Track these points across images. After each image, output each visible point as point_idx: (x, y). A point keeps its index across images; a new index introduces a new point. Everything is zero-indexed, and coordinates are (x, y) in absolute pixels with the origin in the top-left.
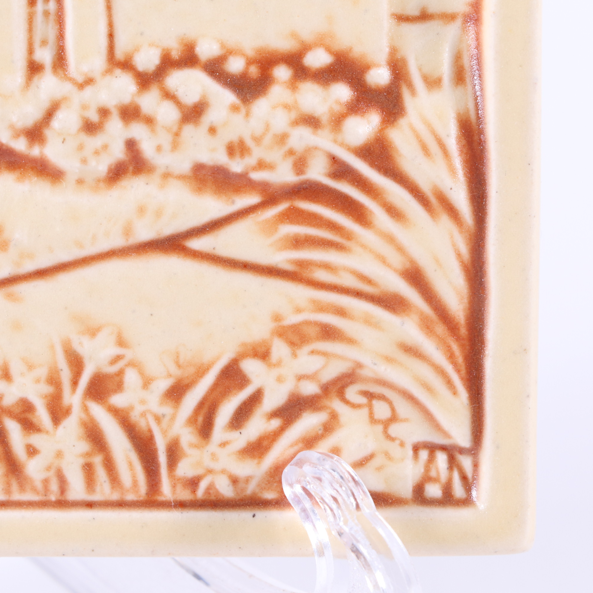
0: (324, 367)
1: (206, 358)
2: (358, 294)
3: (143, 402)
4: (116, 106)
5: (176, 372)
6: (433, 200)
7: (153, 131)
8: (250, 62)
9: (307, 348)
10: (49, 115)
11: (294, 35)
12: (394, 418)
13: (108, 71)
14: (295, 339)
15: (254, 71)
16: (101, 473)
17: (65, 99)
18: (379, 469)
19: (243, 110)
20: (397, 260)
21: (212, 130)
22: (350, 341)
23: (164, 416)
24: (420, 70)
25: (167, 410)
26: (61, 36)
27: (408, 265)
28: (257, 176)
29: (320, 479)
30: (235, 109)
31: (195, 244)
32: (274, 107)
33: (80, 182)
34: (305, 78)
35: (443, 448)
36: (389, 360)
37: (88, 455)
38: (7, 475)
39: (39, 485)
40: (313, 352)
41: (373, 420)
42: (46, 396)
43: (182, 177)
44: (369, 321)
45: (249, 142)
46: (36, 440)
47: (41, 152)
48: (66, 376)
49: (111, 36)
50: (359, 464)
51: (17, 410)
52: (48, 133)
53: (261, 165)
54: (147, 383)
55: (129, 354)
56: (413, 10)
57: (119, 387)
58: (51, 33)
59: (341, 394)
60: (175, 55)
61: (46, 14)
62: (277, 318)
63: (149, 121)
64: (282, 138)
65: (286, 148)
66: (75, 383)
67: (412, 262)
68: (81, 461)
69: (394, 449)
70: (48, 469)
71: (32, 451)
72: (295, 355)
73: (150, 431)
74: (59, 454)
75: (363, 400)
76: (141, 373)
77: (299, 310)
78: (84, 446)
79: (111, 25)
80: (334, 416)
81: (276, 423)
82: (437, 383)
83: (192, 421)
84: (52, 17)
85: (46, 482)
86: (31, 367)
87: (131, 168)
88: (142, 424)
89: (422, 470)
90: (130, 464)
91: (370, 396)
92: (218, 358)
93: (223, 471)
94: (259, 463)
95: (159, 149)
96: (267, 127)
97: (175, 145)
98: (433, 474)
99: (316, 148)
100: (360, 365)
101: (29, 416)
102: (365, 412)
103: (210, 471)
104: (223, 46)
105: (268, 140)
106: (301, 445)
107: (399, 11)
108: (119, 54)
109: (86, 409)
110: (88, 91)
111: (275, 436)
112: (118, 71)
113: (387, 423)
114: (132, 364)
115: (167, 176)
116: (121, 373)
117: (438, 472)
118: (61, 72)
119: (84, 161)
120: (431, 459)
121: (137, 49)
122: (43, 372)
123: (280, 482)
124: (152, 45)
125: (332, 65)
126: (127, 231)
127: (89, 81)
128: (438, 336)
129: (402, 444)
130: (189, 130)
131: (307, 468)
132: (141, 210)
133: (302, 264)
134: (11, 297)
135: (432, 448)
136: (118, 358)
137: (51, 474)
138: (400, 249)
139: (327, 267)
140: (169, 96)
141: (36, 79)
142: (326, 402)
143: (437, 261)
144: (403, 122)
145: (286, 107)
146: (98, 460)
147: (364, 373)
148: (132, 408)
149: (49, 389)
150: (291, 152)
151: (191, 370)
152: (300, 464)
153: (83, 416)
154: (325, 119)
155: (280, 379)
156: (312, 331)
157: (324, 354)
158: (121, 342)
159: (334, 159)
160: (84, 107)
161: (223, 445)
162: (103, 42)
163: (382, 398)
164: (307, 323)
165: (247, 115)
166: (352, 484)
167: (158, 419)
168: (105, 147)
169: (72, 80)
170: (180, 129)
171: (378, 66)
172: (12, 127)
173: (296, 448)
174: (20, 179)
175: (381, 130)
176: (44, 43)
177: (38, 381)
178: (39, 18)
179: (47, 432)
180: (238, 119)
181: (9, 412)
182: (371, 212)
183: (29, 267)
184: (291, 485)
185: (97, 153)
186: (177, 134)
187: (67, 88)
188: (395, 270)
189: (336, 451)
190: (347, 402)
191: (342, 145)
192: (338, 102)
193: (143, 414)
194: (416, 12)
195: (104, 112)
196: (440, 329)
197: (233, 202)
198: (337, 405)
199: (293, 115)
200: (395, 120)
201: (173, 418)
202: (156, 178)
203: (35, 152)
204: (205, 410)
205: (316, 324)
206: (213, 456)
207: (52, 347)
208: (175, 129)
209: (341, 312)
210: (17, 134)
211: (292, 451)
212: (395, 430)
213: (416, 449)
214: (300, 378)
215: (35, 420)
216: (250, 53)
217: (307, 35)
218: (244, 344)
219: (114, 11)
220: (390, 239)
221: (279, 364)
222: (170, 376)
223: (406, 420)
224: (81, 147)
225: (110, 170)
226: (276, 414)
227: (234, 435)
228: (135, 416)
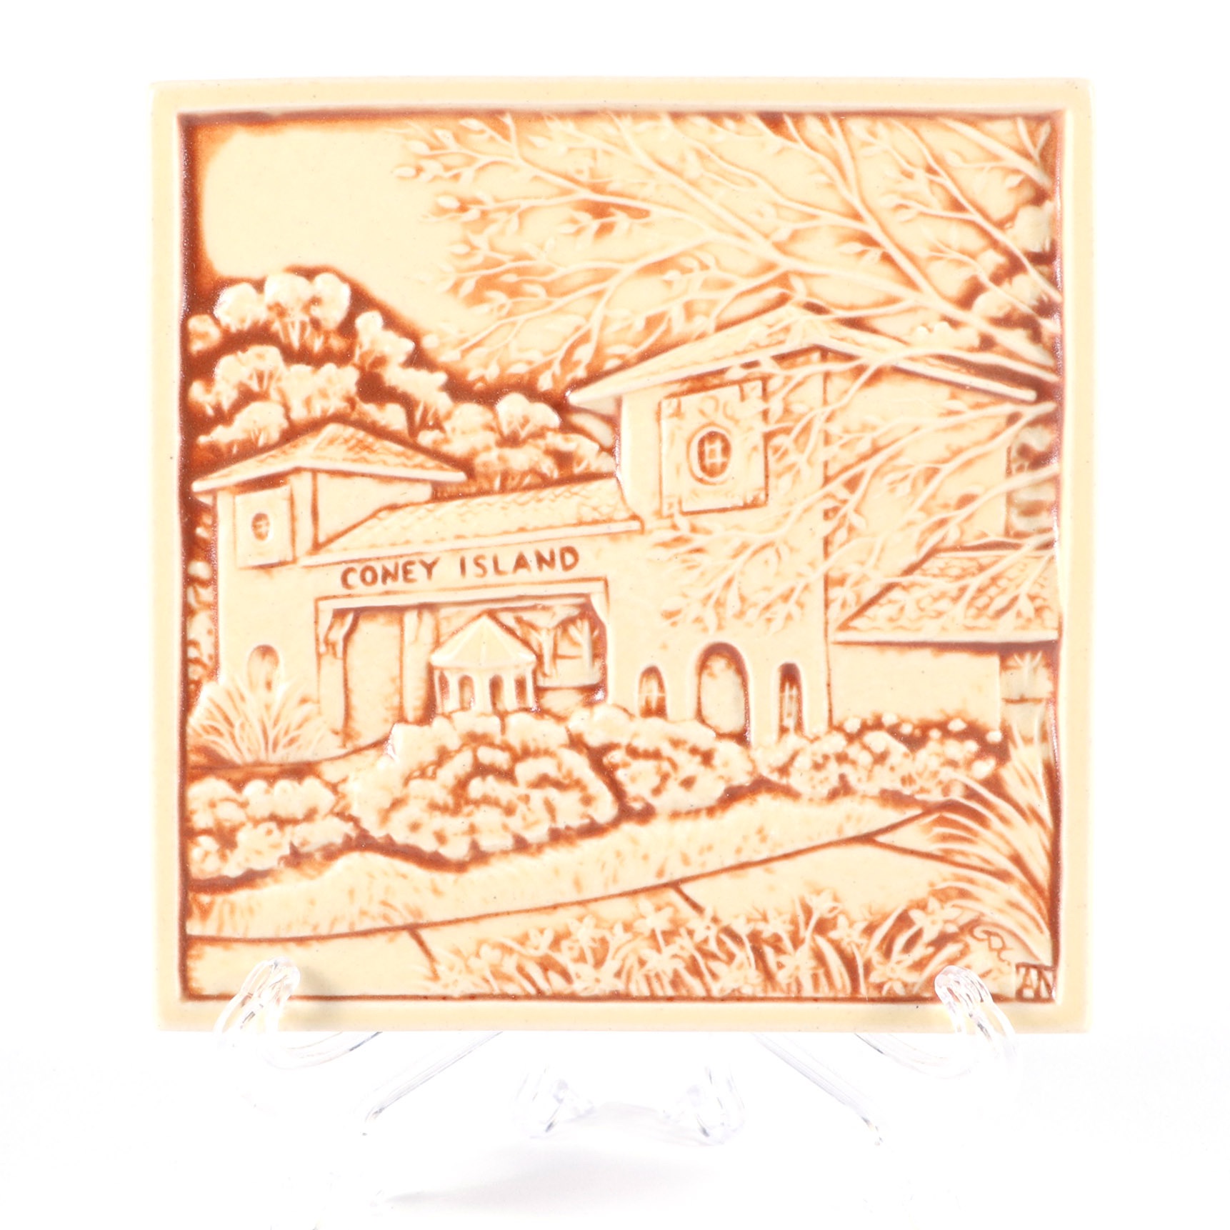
0: (961, 915)
1: (888, 909)
2: (982, 870)
3: (849, 936)
4: (833, 754)
5: (870, 918)
6: (1028, 813)
7: (856, 769)
8: (915, 727)
9: (949, 904)
10: (793, 758)
11: (942, 711)
12: (1004, 948)
13: (829, 732)
14: (943, 897)
15: (918, 733)
16: (823, 980)
17: (802, 749)
18: (995, 979)
19: (911, 756)
20: (1006, 849)
21: (892, 769)
22: (977, 899)
23: (862, 944)
24: (1020, 732)
25: (864, 941)
26: (800, 711)
27: (1012, 852)
28: (919, 797)
29: (958, 982)
30: (906, 755)
31: (881, 839)
32: (930, 755)
33: (811, 800)
34: (949, 737)
35: (1035, 967)
36: (1001, 911)
37: (815, 968)
38: (765, 981)
39: (785, 987)
40: (953, 906)
41: (991, 949)
42: (789, 932)
43: (873, 798)
44: (988, 887)
45: (915, 776)
46: (783, 959)
47: (787, 782)
48: (802, 919)
49: (830, 711)
50: (983, 976)
51: (772, 940)
52: (792, 770)
53: (922, 790)
54: (851, 924)
55: (840, 906)
56: (1016, 696)
57: (834, 926)
58: (794, 709)
59: (971, 933)
60: (870, 722)
61: (791, 697)
62: (932, 885)
63: (854, 763)
64: (935, 774)
65: (937, 780)
66: (807, 924)
67: (1015, 850)
68: (811, 972)
69: (1004, 967)
70: (790, 977)
71: (780, 966)
72: (942, 908)
73: (853, 954)
74: (797, 968)
75: (985, 936)
76: (848, 918)
77: (945, 880)
78: (813, 963)
79: (830, 704)
80: (967, 946)
81: (931, 950)
82: (1030, 925)
83: (879, 948)
84: (794, 699)
85: (789, 985)
86: (780, 914)
87: (842, 792)
88: (848, 949)
89: (1022, 980)
90: (841, 974)
91: (989, 933)
92: (895, 909)
93: (898, 979)
94: (920, 974)
95: (859, 780)
96: (926, 767)
97: (870, 778)
98: (1028, 983)
99: (956, 780)
100: (982, 914)
101: (779, 944)
102: (986, 943)
103: (890, 979)
104: (899, 717)
105: (926, 775)
106: (946, 963)
107: (1007, 697)
108: (835, 722)
109: (814, 940)
110: (816, 745)
111: (931, 957)
112: (835, 733)
113: (1000, 951)
114: (842, 912)
115: (864, 796)
116: (835, 918)
117: (1031, 982)
118: (799, 733)
119: (814, 787)
120: (1027, 973)
121: (846, 719)
122: (787, 917)
123: (934, 986)
124: (855, 716)
125: (966, 729)
126: (840, 830)
127: (817, 738)
128: (1031, 897)
129: (1009, 964)
130: (878, 768)
131: (951, 976)
132: (848, 818)
133: (947, 851)
134: (768, 871)
135: (1028, 967)
136: (834, 909)
137: (792, 980)
138: (1008, 843)
139: (962, 853)
140: (866, 747)
141: (784, 737)
142: (962, 937)
143: (1030, 850)
144: (1009, 765)
145: (938, 755)
146: (821, 972)
147: (986, 919)
148: (842, 939)
149: (791, 928)
150: (940, 783)
151: (879, 917)
152: (946, 973)
153: (812, 944)
154: (961, 763)
155: (933, 923)
156: (954, 893)
157: (961, 907)
158: (836, 899)
159: (967, 787)
160: (814, 754)
161: (899, 962)
162: (826, 715)
163: (997, 935)
164: (951, 888)
165: (914, 759)
166: (979, 986)
167: (858, 946)
168: (827, 779)
169: (806, 737)
170: (872, 768)
171: (994, 730)
172: (769, 766)
173: (944, 965)
174: (774, 798)
175: (996, 770)
176: (789, 715)
177: (784, 922)
178: (787, 700)
179: (790, 954)
180: (908, 762)
181: (767, 942)
182: (990, 820)
183: (780, 852)
184: (940, 987)
185: (821, 782)
186: (871, 771)
187: (804, 742)
188: (1005, 856)
189: (968, 967)
190: (975, 938)
191: (972, 778)
192: (969, 752)
193: (849, 944)
194: (1017, 698)
195: (826, 757)
196: (1033, 892)
197: (905, 813)
198: (969, 939)
199: (942, 760)
200: (1005, 763)
201: (868, 946)
202: (857, 798)
203: (784, 781)
204: (887, 941)
205: (956, 888)
206: (893, 970)
207: (793, 902)
208: (869, 767)
209: (971, 881)
210: (773, 770)
211: (940, 967)
212: (1004, 955)
213: (1018, 967)
214: (946, 922)
215: (782, 947)
216: (916, 722)
217: (950, 710)
218: (911, 901)
219: (832, 696)
220: (1002, 836)
221: (933, 913)
222: (865, 920)
223: (1011, 949)
224: (812, 779)
225: (829, 793)
226: (931, 944)
227: (905, 957)
228: (844, 945)
